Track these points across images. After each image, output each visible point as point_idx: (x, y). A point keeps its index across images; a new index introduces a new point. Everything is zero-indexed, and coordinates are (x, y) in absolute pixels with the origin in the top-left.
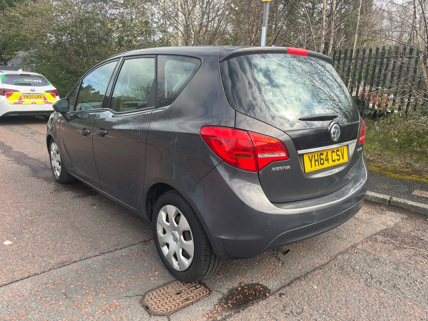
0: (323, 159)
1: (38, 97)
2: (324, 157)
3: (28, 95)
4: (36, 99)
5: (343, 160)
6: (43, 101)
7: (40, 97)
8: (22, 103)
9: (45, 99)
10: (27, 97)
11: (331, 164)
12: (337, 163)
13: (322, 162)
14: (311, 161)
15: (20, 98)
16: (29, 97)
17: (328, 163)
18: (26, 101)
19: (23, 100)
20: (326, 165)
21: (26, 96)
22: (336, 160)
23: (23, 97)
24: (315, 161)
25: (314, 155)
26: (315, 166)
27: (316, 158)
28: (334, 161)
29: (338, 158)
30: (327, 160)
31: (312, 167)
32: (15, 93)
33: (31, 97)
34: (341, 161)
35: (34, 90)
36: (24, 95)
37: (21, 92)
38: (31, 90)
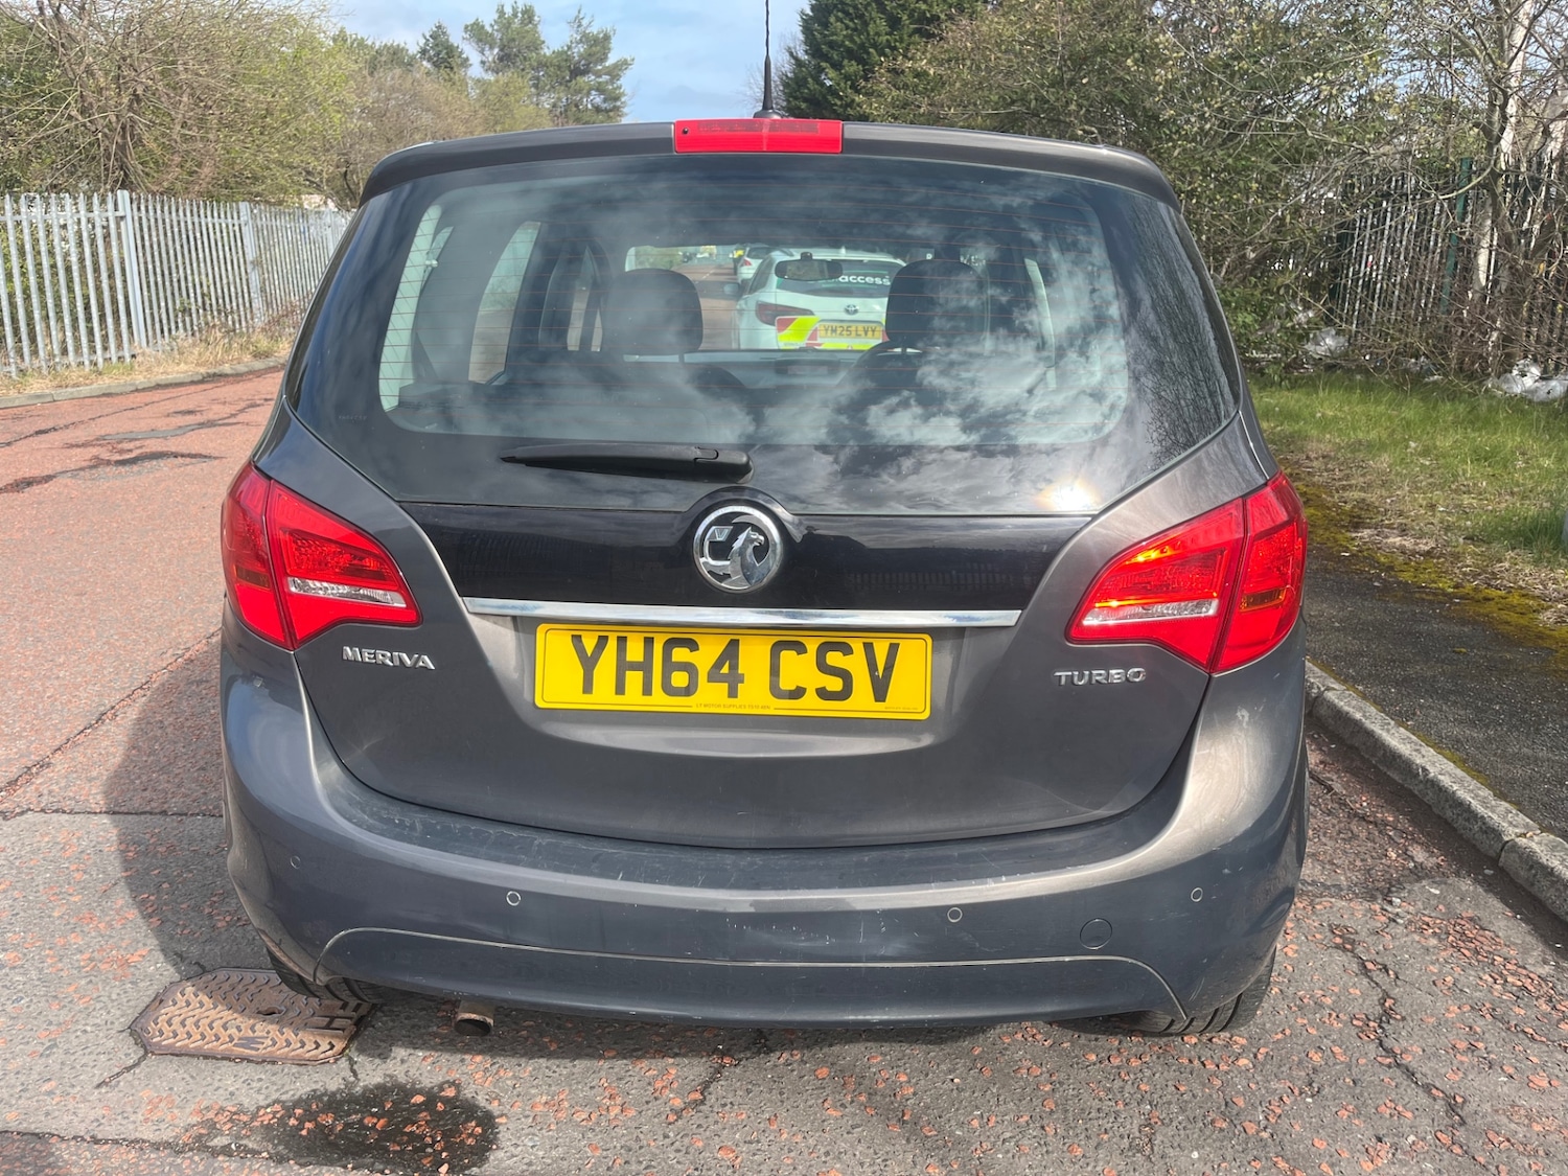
0: (688, 667)
1: (866, 334)
3: (838, 324)
4: (858, 340)
5: (879, 706)
7: (870, 333)
10: (835, 331)
13: (680, 680)
14: (589, 662)
15: (814, 336)
16: (838, 331)
17: (733, 694)
18: (828, 343)
19: (820, 340)
21: (830, 330)
22: (810, 694)
23: (821, 331)
25: (622, 639)
26: (621, 692)
27: (636, 656)
30: (730, 679)
31: (588, 689)
32: (800, 318)
33: (844, 333)
35: (856, 311)
36: (827, 324)
37: (818, 316)
38: (847, 311)
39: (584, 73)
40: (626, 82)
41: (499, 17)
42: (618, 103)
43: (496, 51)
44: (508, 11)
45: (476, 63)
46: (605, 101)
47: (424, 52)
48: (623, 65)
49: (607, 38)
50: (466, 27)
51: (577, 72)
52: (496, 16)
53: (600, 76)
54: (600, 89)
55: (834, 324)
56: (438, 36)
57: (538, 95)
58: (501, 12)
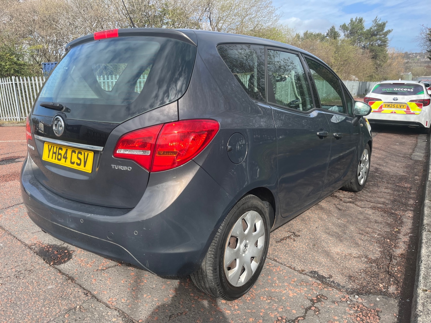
0: (61, 154)
1: (400, 107)
2: (63, 152)
3: (390, 104)
4: (398, 109)
5: (84, 168)
6: (405, 111)
7: (402, 106)
8: (381, 112)
9: (408, 108)
10: (389, 106)
11: (68, 164)
12: (75, 166)
13: (59, 157)
14: (50, 151)
15: (381, 107)
16: (390, 106)
17: (65, 162)
18: (386, 110)
19: (383, 109)
20: (62, 163)
21: (387, 105)
22: (75, 163)
23: (384, 106)
24: (54, 153)
25: (54, 147)
26: (52, 158)
27: (55, 151)
28: (73, 163)
29: (79, 162)
30: (66, 158)
31: (49, 157)
32: (377, 102)
33: (392, 106)
34: (81, 168)
35: (397, 100)
36: (386, 104)
37: (383, 101)
38: (394, 100)
39: (376, 35)
40: (389, 36)
41: (351, 22)
42: (386, 43)
43: (348, 32)
44: (354, 20)
45: (342, 35)
46: (382, 42)
47: (328, 34)
48: (389, 31)
49: (384, 24)
50: (341, 26)
51: (373, 35)
52: (350, 22)
53: (381, 36)
54: (380, 39)
55: (389, 104)
56: (333, 29)
57: (360, 43)
58: (352, 21)
